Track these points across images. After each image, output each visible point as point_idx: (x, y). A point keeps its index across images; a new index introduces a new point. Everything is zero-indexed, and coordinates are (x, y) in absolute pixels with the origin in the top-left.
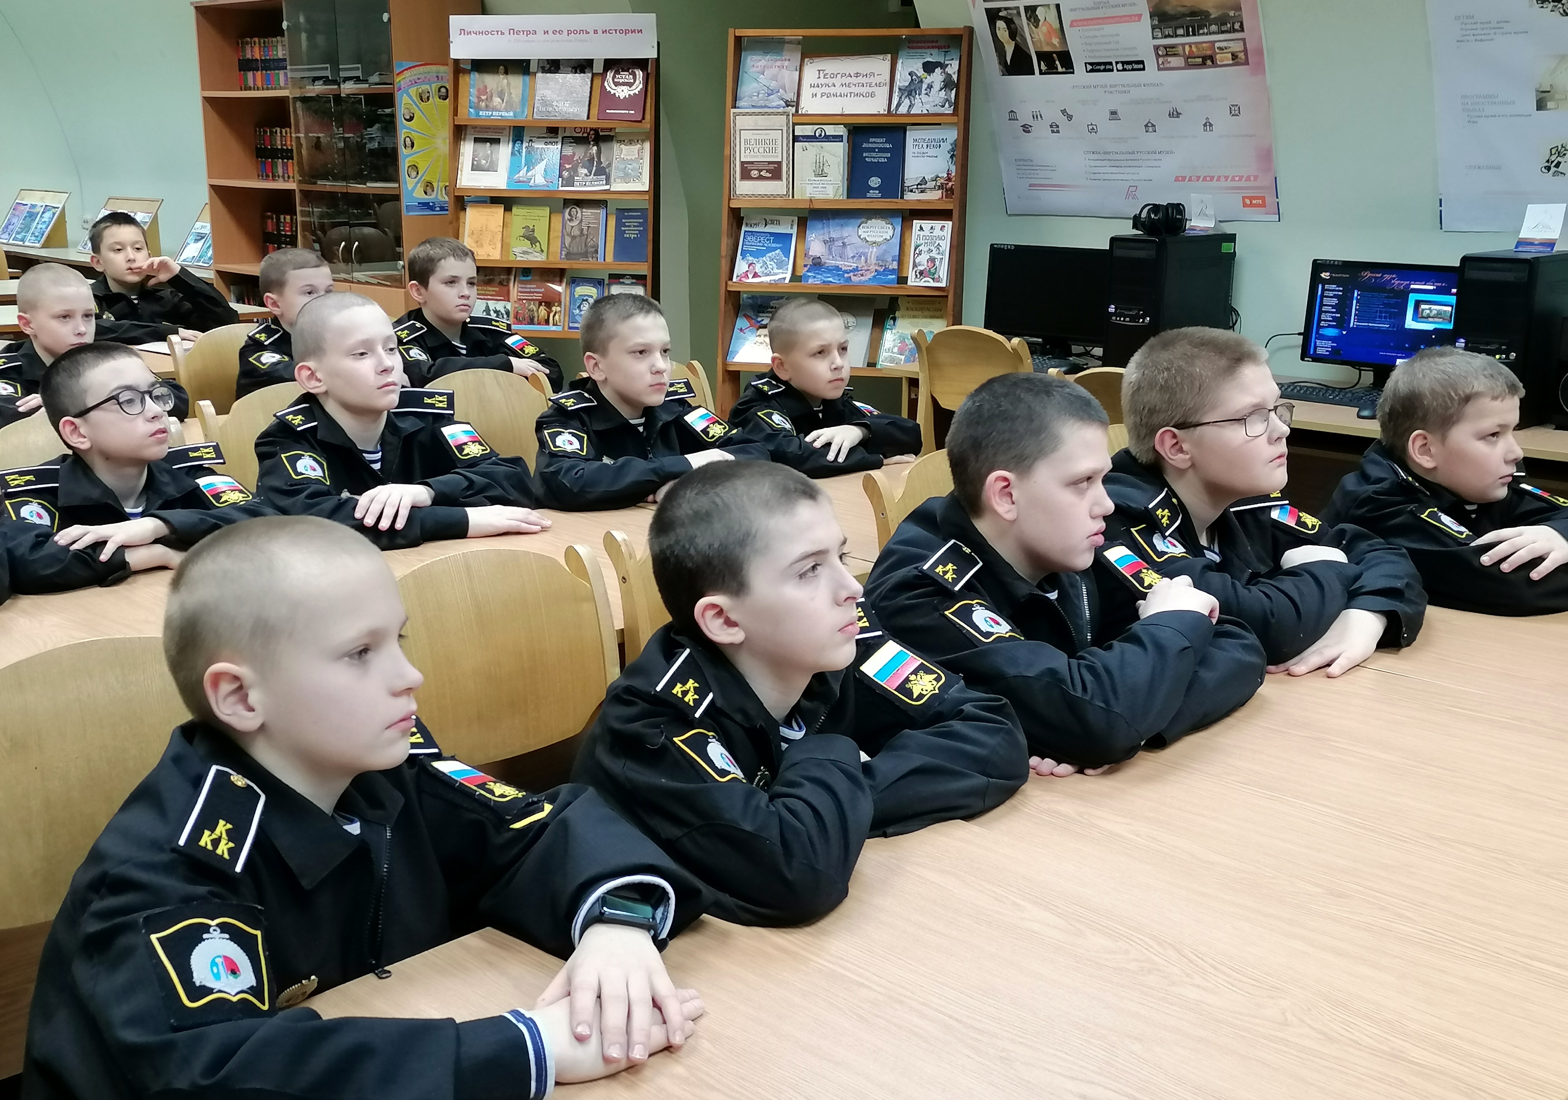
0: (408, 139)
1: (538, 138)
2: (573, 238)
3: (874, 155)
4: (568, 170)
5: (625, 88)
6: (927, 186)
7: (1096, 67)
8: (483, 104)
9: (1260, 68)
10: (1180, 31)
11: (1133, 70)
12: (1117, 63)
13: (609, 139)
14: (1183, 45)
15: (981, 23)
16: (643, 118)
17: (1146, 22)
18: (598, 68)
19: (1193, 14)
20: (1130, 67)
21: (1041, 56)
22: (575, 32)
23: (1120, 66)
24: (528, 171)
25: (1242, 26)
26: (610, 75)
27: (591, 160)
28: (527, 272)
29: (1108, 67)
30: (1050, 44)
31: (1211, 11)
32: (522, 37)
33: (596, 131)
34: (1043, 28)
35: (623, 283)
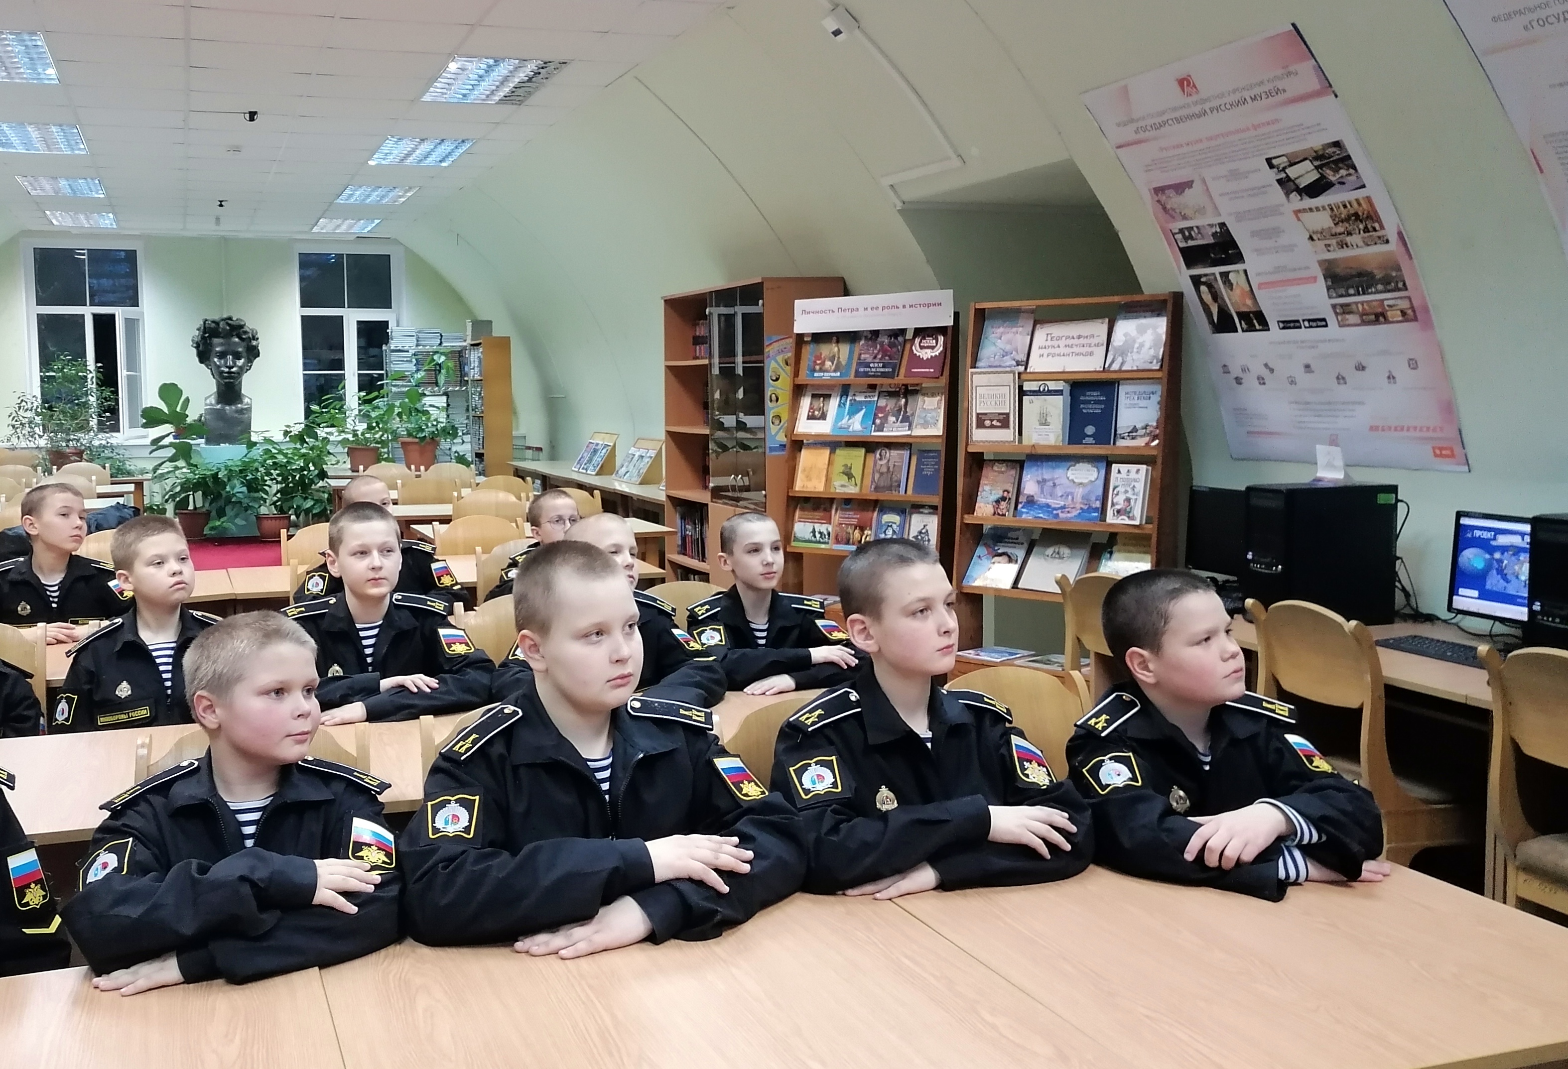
0: (773, 396)
1: (860, 392)
2: (882, 474)
3: (1090, 406)
4: (880, 418)
5: (929, 351)
6: (1138, 434)
7: (1288, 325)
8: (817, 367)
9: (1428, 325)
10: (1351, 291)
11: (1318, 326)
12: (1304, 321)
13: (915, 392)
14: (1356, 303)
15: (1187, 288)
16: (942, 375)
17: (1321, 284)
18: (909, 335)
19: (1360, 275)
20: (1314, 324)
21: (1243, 316)
22: (888, 308)
23: (1306, 324)
24: (849, 420)
25: (1404, 284)
26: (917, 341)
27: (900, 410)
28: (848, 502)
29: (1297, 324)
30: (1245, 305)
31: (1376, 272)
32: (848, 313)
33: (906, 386)
34: (1237, 292)
35: (922, 513)
